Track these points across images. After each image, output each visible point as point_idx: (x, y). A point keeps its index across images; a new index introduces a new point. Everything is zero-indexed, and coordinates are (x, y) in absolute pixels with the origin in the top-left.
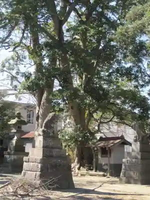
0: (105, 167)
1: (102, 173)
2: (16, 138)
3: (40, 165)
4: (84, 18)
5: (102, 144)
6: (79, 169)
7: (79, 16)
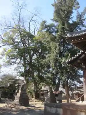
0: (42, 99)
1: (41, 101)
2: (17, 90)
3: (19, 98)
4: (38, 56)
5: (41, 92)
6: (35, 100)
7: (37, 56)
